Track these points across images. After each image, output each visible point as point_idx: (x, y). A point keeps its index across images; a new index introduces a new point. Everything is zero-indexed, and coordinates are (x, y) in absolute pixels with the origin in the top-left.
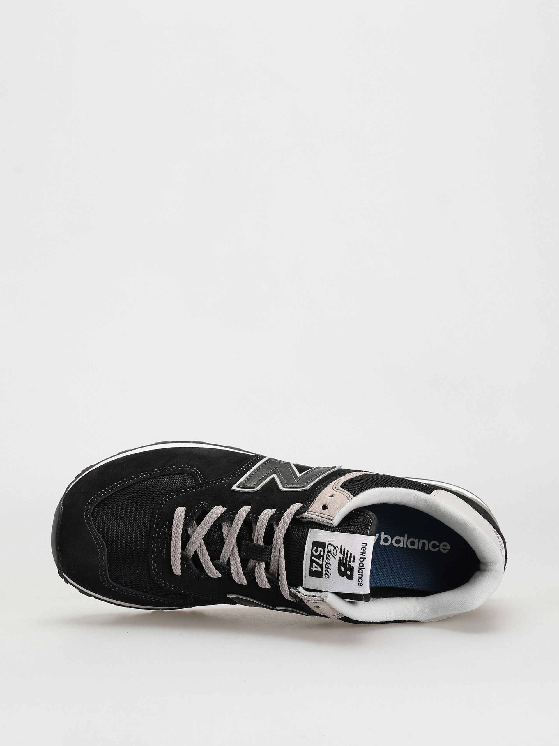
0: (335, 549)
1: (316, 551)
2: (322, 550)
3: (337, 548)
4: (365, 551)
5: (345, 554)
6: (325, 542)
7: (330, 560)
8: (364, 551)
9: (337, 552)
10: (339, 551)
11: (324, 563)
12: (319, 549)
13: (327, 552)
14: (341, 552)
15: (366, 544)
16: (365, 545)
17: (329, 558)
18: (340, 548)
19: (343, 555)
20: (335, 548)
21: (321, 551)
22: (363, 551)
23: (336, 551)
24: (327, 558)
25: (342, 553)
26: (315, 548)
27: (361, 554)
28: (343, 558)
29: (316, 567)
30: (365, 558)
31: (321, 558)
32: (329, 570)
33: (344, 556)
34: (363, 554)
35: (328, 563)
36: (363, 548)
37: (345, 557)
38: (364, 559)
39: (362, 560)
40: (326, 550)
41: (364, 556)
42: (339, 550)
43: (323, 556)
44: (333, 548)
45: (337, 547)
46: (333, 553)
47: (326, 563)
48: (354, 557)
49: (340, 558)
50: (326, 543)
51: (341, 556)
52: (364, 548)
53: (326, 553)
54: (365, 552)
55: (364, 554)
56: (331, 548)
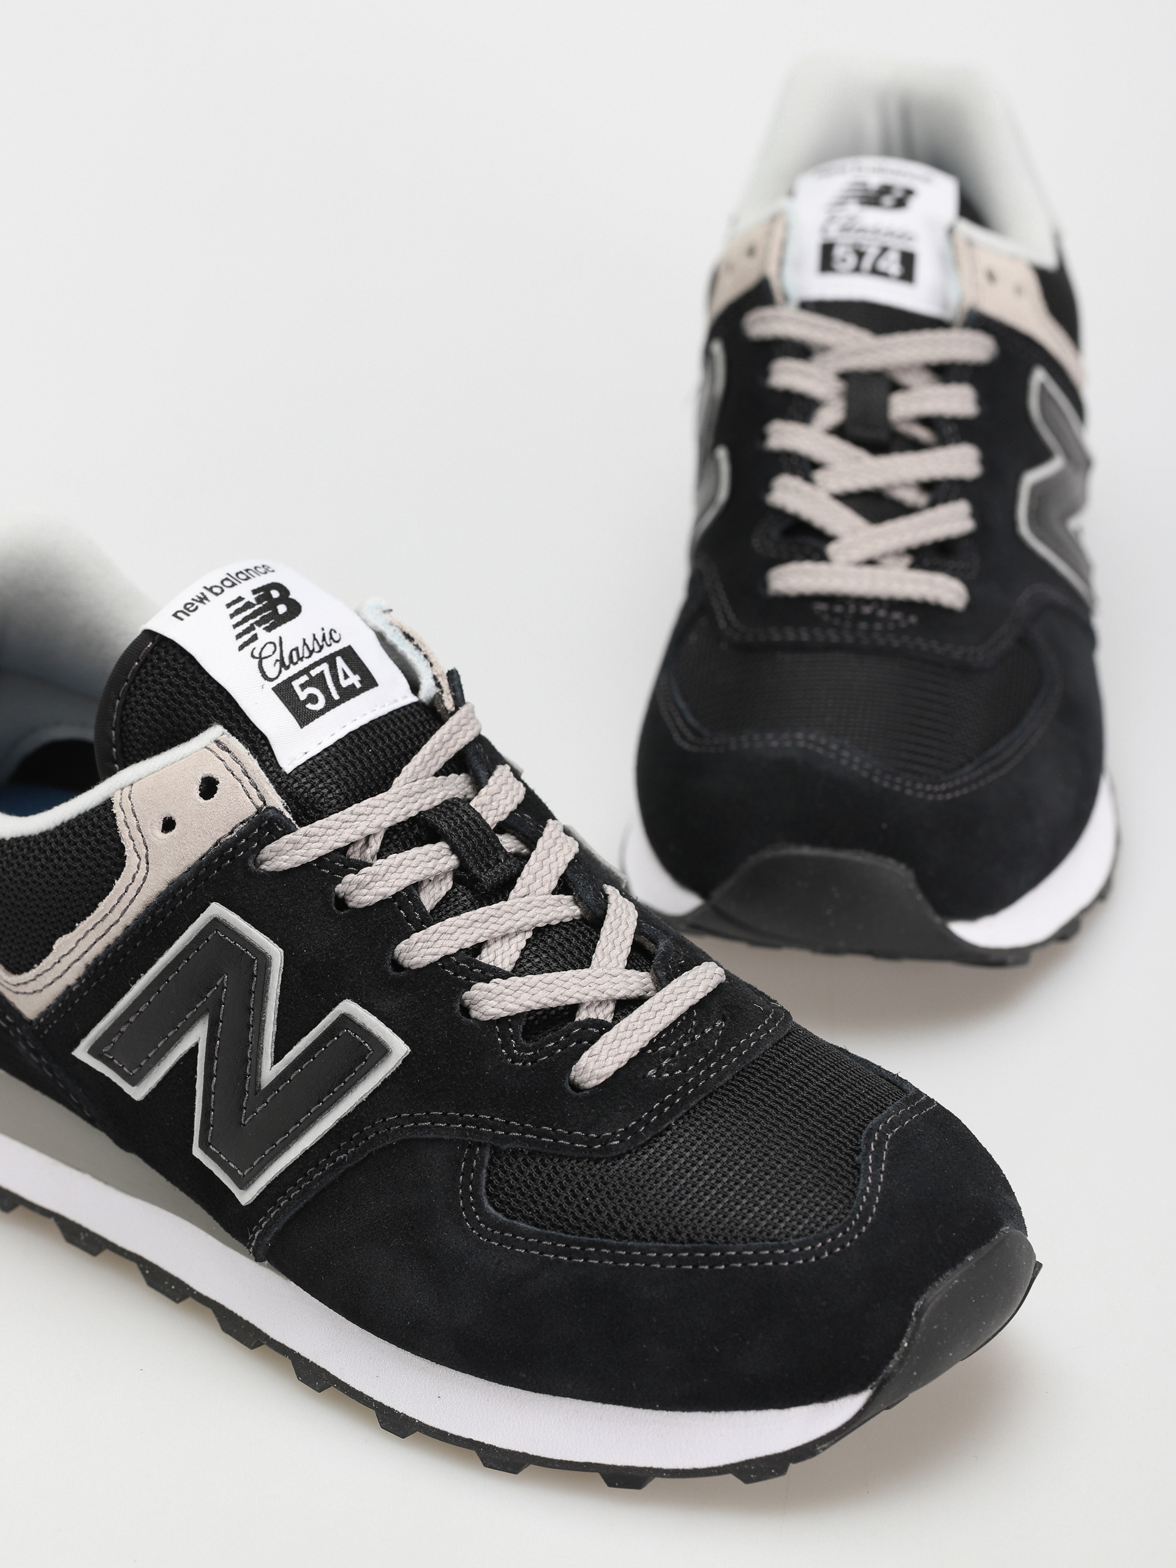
0: (263, 656)
1: (313, 699)
2: (296, 684)
3: (256, 654)
4: (192, 602)
5: (246, 625)
6: (273, 693)
7: (296, 649)
8: (194, 602)
9: (265, 646)
10: (257, 645)
11: (316, 657)
12: (303, 695)
13: (287, 668)
14: (255, 638)
15: (175, 615)
16: (179, 614)
17: (294, 653)
18: (248, 650)
19: (254, 629)
20: (261, 659)
21: (303, 687)
22: (197, 604)
23: (262, 649)
24: (300, 659)
25: (253, 633)
26: (310, 706)
27: (209, 601)
28: (259, 623)
29: (346, 677)
30: (205, 588)
31: (314, 673)
32: (320, 639)
33: (252, 625)
34: (203, 599)
35: (308, 648)
36: (191, 609)
37: (252, 621)
38: (210, 590)
39: (216, 590)
40: (286, 675)
41: (202, 594)
42: (252, 645)
43: (306, 671)
44: (264, 661)
45: (253, 656)
46: (274, 652)
47: (311, 652)
48: (229, 606)
49: (269, 629)
50: (273, 689)
51: (259, 630)
52: (188, 609)
53: (294, 670)
54: (193, 599)
55: (199, 598)
56: (271, 669)
